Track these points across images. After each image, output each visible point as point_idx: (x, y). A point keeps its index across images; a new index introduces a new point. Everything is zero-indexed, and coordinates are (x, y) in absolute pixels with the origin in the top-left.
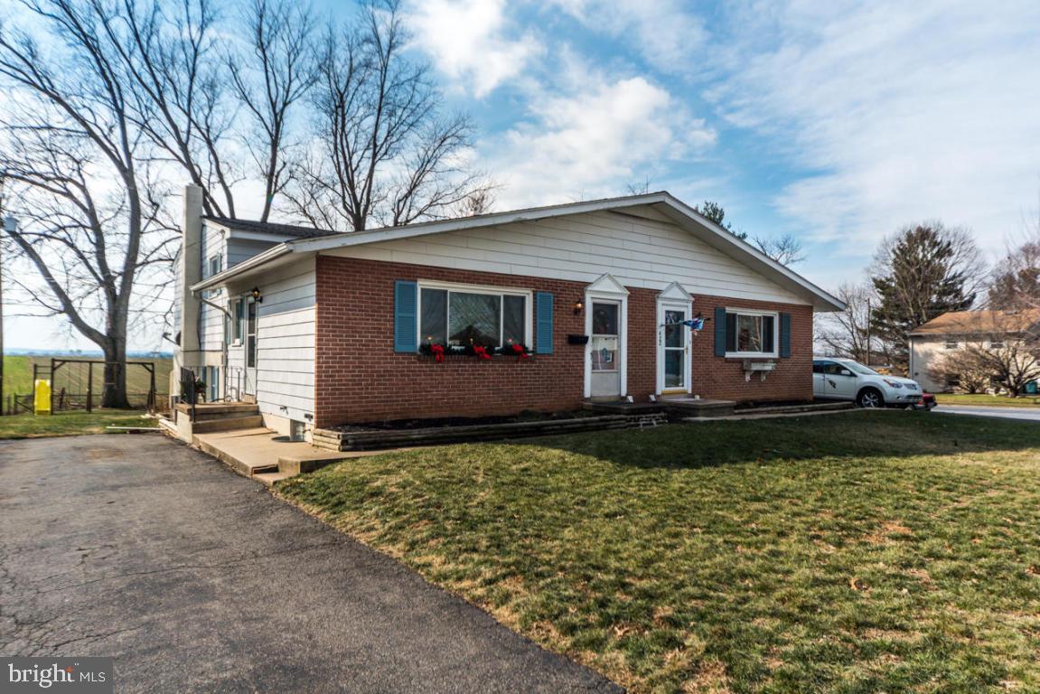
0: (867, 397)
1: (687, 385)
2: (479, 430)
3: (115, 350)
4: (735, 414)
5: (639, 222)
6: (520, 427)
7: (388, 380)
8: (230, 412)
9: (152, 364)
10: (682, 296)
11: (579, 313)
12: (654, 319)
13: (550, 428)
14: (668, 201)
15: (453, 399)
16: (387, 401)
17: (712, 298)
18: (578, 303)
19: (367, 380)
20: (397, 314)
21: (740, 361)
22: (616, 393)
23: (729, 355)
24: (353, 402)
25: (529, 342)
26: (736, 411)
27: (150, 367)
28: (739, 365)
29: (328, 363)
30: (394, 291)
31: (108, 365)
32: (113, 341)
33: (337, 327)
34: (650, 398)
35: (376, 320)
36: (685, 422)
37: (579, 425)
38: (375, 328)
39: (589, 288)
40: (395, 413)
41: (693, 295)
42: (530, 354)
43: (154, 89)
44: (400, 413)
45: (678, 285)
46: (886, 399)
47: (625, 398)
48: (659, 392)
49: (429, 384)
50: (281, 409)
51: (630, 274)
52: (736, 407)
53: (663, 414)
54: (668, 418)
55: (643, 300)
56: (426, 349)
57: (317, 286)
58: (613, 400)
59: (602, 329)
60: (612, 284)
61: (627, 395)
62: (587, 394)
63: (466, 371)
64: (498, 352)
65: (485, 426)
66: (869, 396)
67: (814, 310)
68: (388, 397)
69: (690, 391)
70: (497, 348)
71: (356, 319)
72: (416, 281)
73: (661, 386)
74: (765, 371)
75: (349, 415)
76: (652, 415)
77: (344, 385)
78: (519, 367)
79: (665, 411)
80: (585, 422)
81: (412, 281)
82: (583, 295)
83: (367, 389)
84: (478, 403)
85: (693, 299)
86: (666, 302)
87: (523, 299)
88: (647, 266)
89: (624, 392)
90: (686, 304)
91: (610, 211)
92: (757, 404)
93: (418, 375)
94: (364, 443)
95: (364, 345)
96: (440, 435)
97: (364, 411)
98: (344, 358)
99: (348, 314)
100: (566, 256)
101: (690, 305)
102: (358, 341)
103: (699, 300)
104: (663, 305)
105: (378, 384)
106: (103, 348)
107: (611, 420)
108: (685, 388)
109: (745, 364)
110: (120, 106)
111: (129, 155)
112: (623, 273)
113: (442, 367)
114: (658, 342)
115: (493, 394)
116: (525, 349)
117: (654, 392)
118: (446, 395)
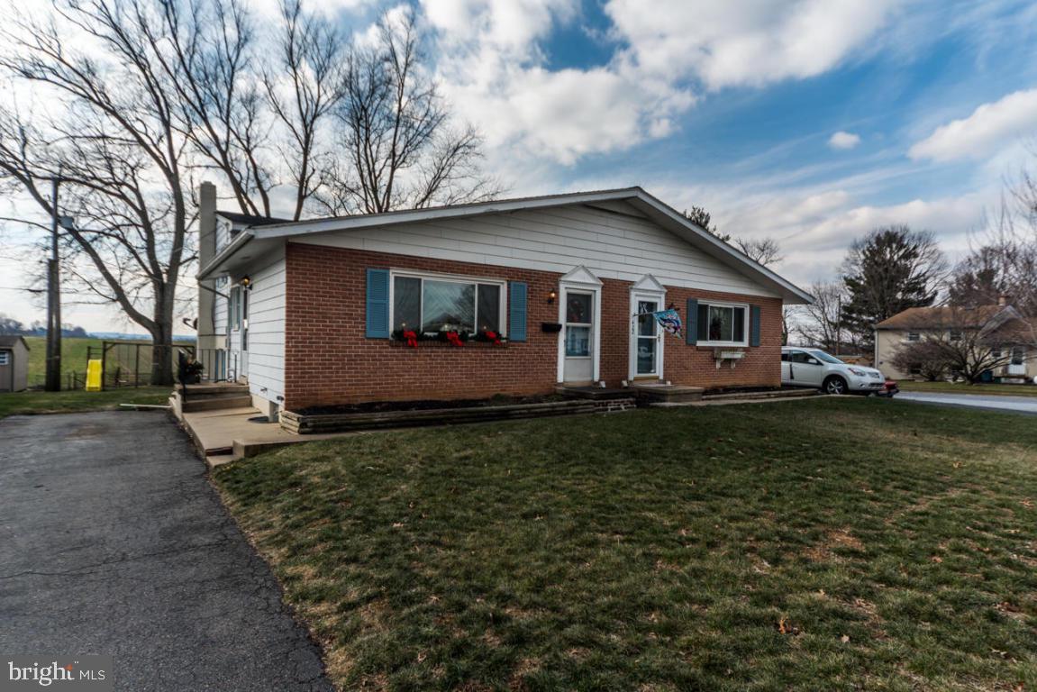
0: (832, 384)
1: (659, 371)
2: (444, 413)
3: (162, 334)
4: (703, 400)
5: (613, 216)
6: (487, 411)
7: (360, 364)
8: (221, 393)
9: (193, 347)
10: (655, 288)
11: (553, 302)
12: (627, 309)
13: (518, 412)
14: (641, 196)
15: (426, 383)
16: (358, 385)
17: (685, 289)
18: (552, 292)
19: (338, 364)
20: (368, 300)
21: (711, 349)
22: (589, 379)
23: (700, 344)
24: (323, 385)
25: (503, 330)
26: (704, 397)
27: (190, 349)
28: (710, 353)
29: (297, 347)
30: (366, 279)
31: (156, 348)
32: (161, 325)
33: (306, 312)
34: (622, 384)
35: (348, 306)
36: (653, 407)
37: (546, 409)
38: (346, 314)
39: (563, 279)
40: (366, 396)
41: (666, 287)
42: (504, 341)
43: (197, 104)
44: (370, 396)
45: (651, 277)
46: (850, 386)
47: (598, 383)
48: (631, 378)
49: (402, 368)
50: (262, 390)
51: (605, 266)
52: (705, 393)
53: (631, 399)
54: (636, 403)
55: (616, 291)
56: (399, 334)
57: (287, 273)
58: (586, 385)
59: (576, 318)
60: (586, 275)
61: (600, 380)
62: (560, 379)
63: (438, 356)
64: (472, 338)
65: (451, 410)
66: (834, 383)
67: (784, 302)
68: (360, 380)
69: (661, 377)
70: (470, 335)
71: (326, 305)
72: (389, 269)
73: (633, 373)
74: (735, 360)
75: (319, 397)
76: (620, 400)
77: (314, 369)
78: (492, 353)
79: (633, 397)
80: (553, 407)
81: (384, 268)
82: (557, 285)
83: (338, 372)
84: (451, 386)
85: (666, 291)
86: (638, 293)
87: (497, 288)
88: (622, 259)
89: (597, 378)
90: (658, 295)
91: (587, 206)
92: (727, 390)
93: (389, 360)
94: (323, 426)
95: (334, 330)
96: (404, 418)
97: (335, 394)
98: (314, 343)
99: (319, 300)
100: (540, 247)
101: (663, 296)
102: (328, 326)
103: (671, 292)
104: (636, 295)
105: (349, 369)
106: (152, 333)
107: (579, 405)
108: (657, 374)
109: (716, 352)
110: (166, 116)
111: (174, 162)
112: (596, 264)
113: (416, 352)
114: (631, 331)
115: (466, 378)
116: (499, 336)
117: (626, 378)
118: (418, 379)
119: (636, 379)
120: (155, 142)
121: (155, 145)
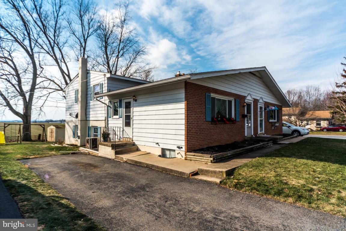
0: (295, 133)
3: (27, 119)
4: (283, 140)
7: (204, 132)
8: (125, 145)
9: (44, 125)
10: (262, 102)
11: (244, 106)
12: (258, 109)
14: (266, 70)
16: (204, 140)
17: (267, 102)
18: (245, 103)
19: (199, 132)
20: (207, 106)
21: (272, 122)
24: (196, 141)
25: (233, 117)
27: (43, 126)
28: (271, 124)
29: (190, 125)
30: (205, 97)
31: (24, 125)
32: (26, 116)
33: (191, 111)
34: (257, 135)
35: (201, 108)
37: (259, 146)
38: (201, 112)
39: (246, 98)
40: (206, 145)
42: (234, 121)
43: (42, 27)
45: (262, 98)
46: (301, 134)
47: (253, 136)
49: (214, 133)
50: (156, 144)
51: (254, 94)
53: (272, 141)
55: (256, 103)
56: (212, 120)
57: (185, 94)
59: (248, 112)
60: (251, 97)
62: (246, 135)
63: (221, 128)
66: (296, 133)
67: (283, 107)
69: (264, 133)
71: (196, 108)
72: (210, 94)
73: (259, 132)
74: (277, 126)
76: (270, 142)
77: (194, 134)
78: (233, 126)
82: (245, 100)
83: (199, 135)
87: (232, 101)
89: (252, 134)
91: (250, 72)
93: (211, 130)
94: (218, 159)
95: (198, 118)
97: (199, 144)
98: (193, 123)
100: (241, 87)
103: (265, 104)
104: (259, 104)
105: (202, 134)
106: (22, 119)
107: (264, 144)
109: (273, 124)
110: (29, 32)
111: (32, 50)
113: (217, 126)
114: (258, 117)
119: (260, 134)
120: (22, 41)
121: (22, 43)
